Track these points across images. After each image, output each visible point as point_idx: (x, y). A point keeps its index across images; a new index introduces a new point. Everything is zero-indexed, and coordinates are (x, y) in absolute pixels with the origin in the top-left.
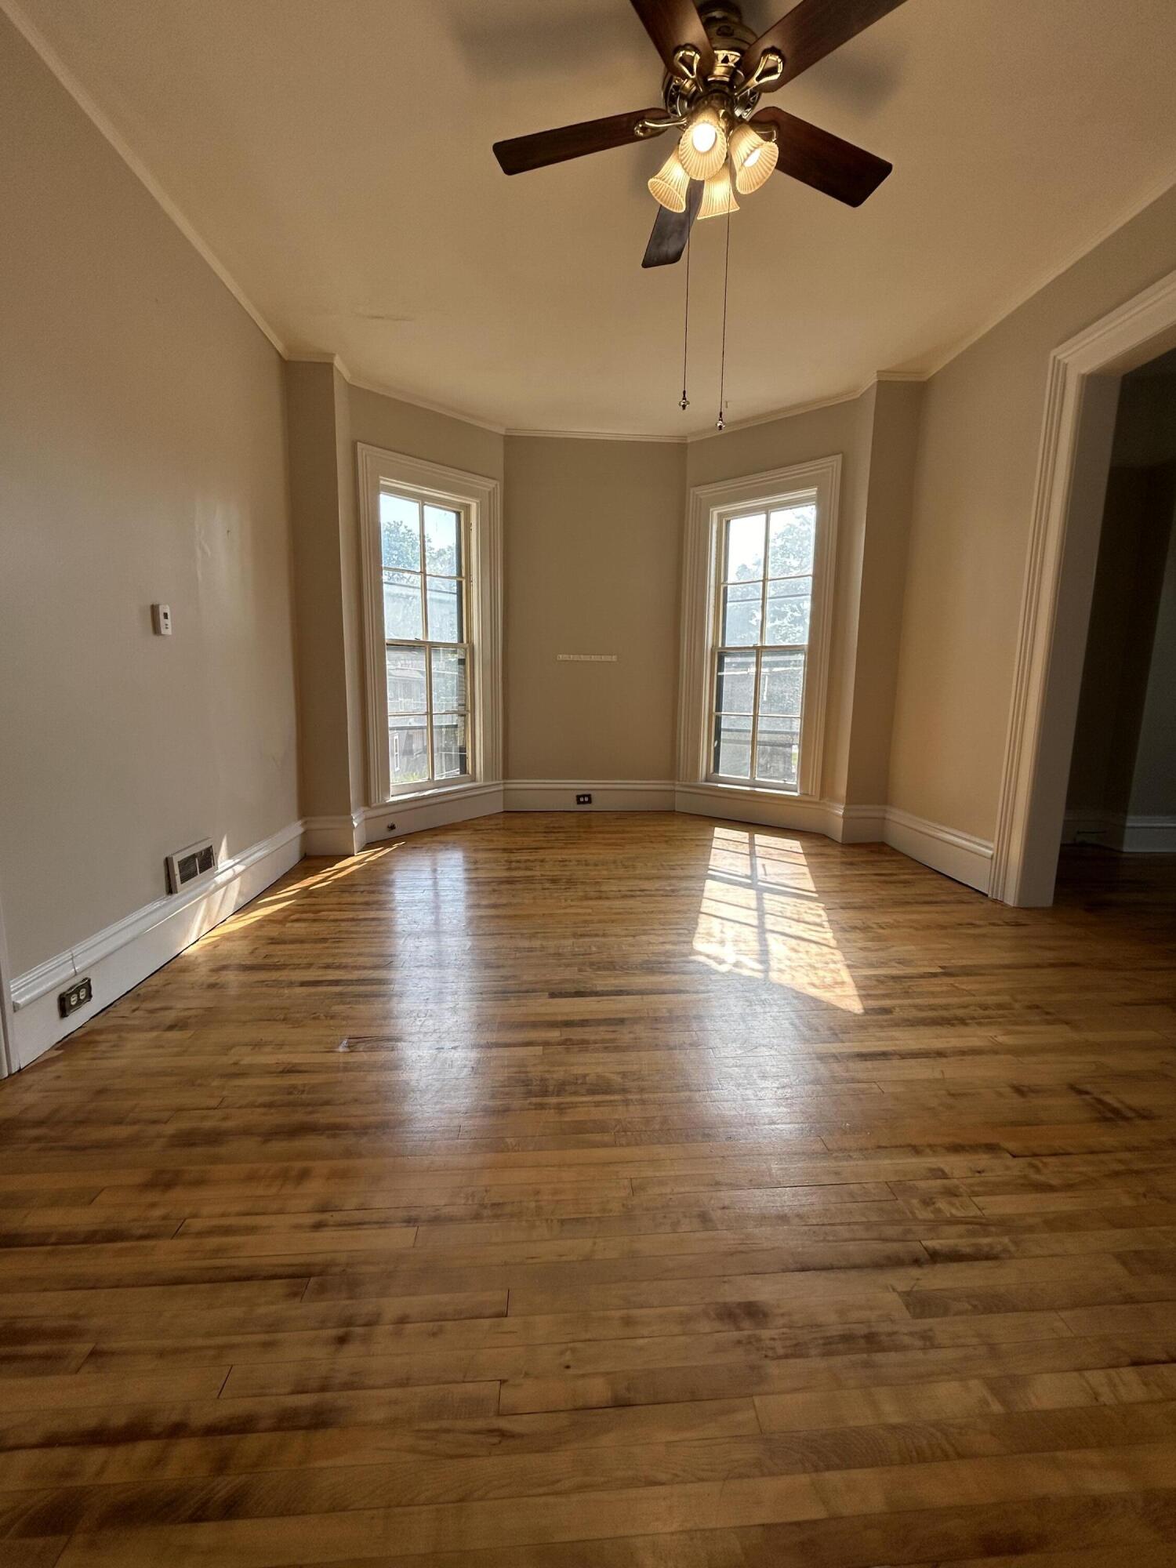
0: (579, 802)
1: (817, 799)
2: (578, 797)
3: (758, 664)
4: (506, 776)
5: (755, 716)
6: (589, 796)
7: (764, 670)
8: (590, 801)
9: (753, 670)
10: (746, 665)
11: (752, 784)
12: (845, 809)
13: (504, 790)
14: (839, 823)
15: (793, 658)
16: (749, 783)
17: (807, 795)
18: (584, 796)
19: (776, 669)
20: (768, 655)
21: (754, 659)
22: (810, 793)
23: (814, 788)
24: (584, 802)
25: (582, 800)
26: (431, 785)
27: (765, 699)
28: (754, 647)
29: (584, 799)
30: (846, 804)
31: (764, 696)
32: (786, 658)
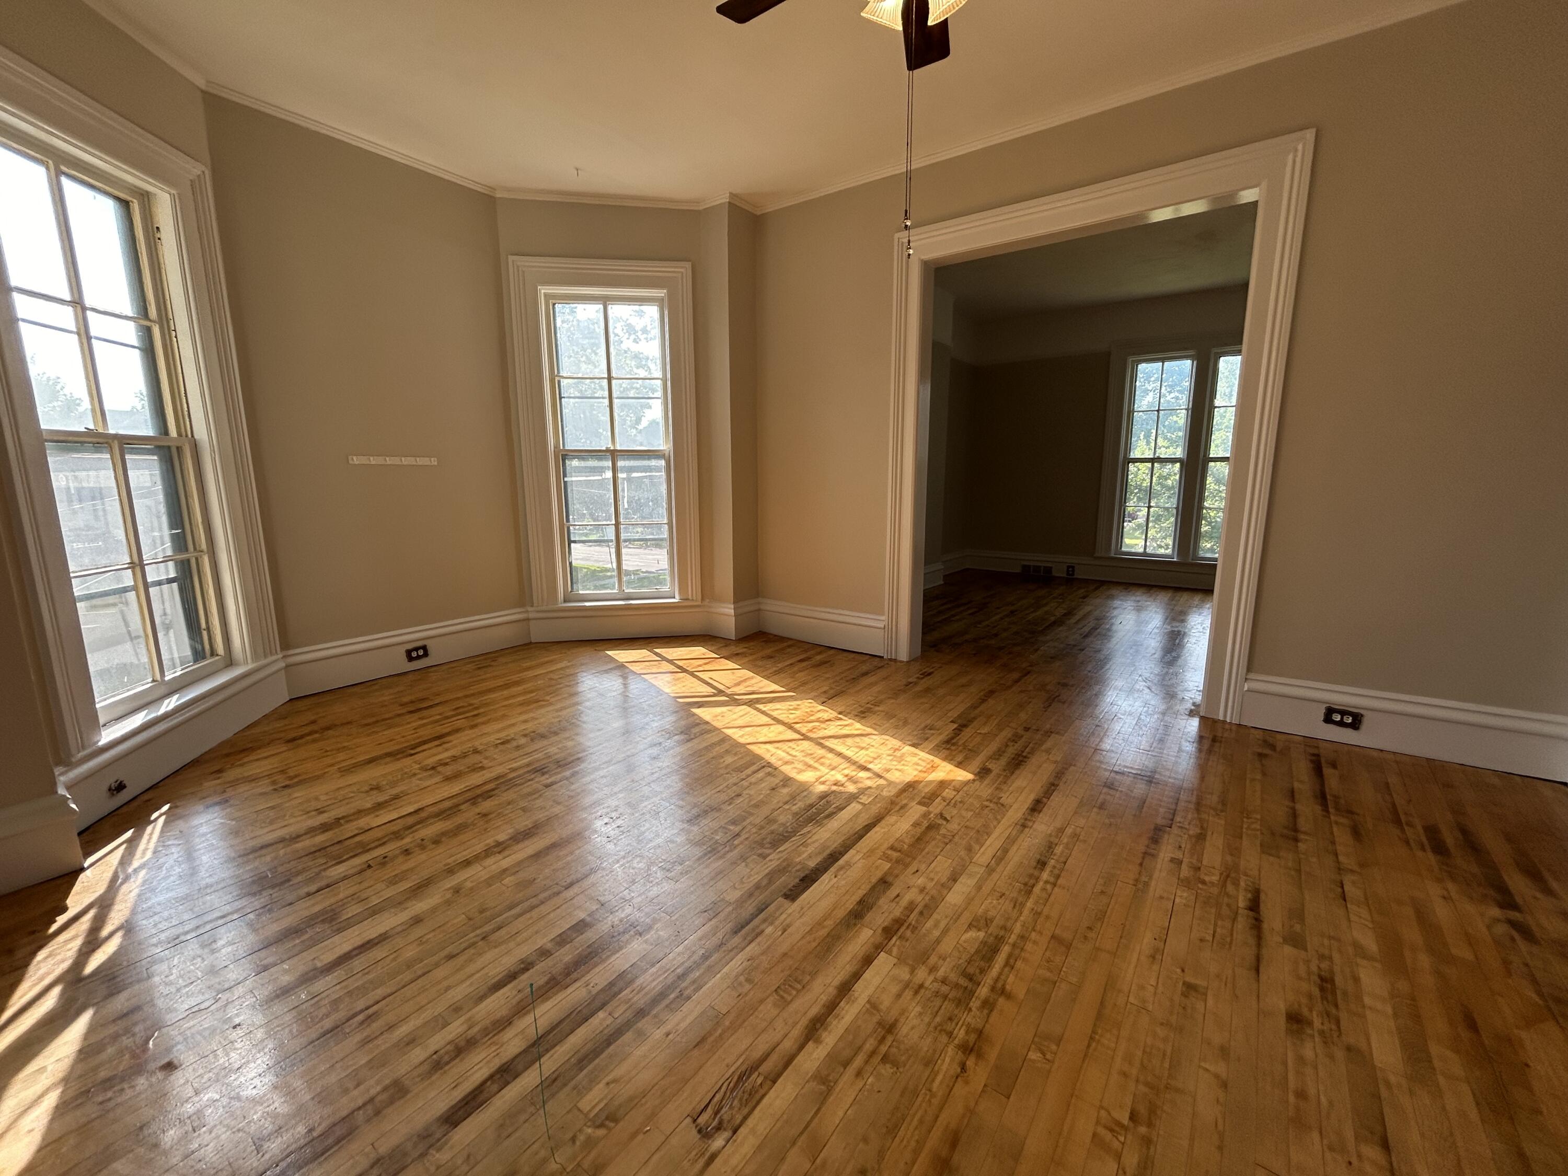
0: (410, 659)
1: (699, 603)
2: (409, 653)
3: (614, 470)
4: (286, 645)
5: (617, 525)
6: (424, 648)
7: (621, 475)
8: (426, 654)
9: (609, 474)
10: (601, 470)
11: (622, 596)
12: (734, 609)
13: (287, 666)
14: (732, 622)
15: (653, 463)
16: (619, 596)
17: (687, 599)
18: (416, 649)
19: (635, 475)
20: (624, 460)
21: (610, 464)
22: (690, 597)
23: (694, 591)
24: (419, 657)
25: (414, 654)
26: (162, 690)
27: (626, 506)
28: (608, 450)
29: (417, 652)
30: (734, 603)
31: (624, 504)
32: (645, 463)
